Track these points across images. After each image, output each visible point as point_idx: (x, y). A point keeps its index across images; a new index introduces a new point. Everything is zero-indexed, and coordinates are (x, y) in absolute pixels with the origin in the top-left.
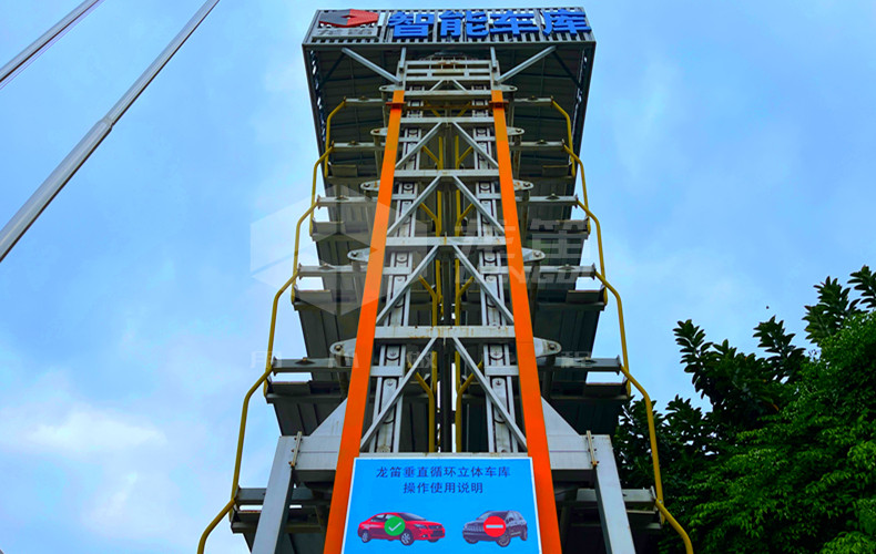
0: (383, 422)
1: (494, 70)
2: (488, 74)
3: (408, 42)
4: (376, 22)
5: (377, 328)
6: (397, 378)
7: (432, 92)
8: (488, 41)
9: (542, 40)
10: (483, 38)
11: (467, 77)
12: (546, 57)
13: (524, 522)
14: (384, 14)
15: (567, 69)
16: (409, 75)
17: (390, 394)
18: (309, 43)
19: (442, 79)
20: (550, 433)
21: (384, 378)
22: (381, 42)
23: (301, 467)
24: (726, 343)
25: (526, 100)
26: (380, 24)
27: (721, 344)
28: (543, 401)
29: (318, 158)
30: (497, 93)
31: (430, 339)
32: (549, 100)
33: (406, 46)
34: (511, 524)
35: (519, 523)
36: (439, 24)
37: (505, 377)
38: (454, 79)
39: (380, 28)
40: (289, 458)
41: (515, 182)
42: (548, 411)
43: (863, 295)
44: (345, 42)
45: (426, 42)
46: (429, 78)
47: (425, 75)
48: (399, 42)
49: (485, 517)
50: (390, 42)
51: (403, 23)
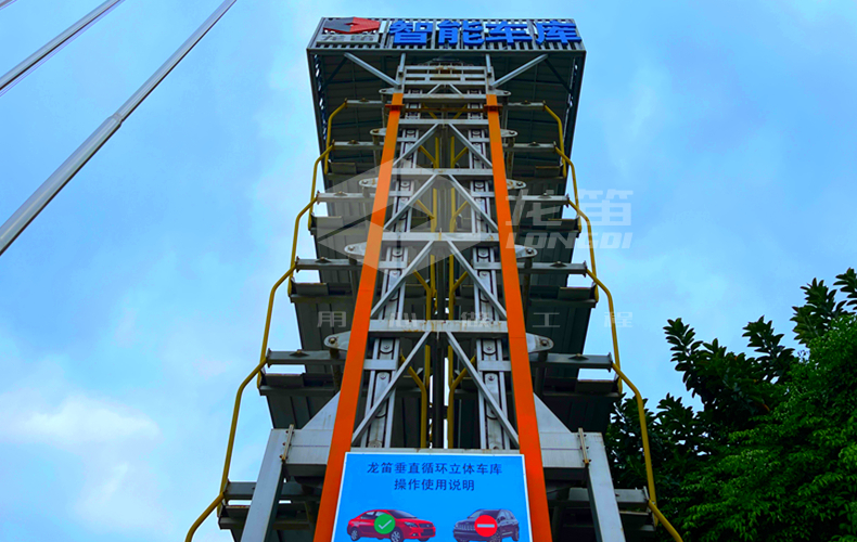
0: (375, 416)
1: (489, 75)
2: (483, 79)
3: (407, 48)
4: (377, 29)
5: (372, 321)
6: (390, 372)
7: (429, 95)
8: (483, 48)
9: (535, 48)
10: (479, 46)
11: (463, 82)
12: (539, 65)
13: (515, 521)
14: (384, 23)
15: (559, 77)
16: (407, 79)
17: (382, 388)
18: (314, 47)
19: (439, 83)
20: (542, 430)
21: (377, 372)
22: (381, 48)
23: (292, 461)
24: (716, 342)
25: (519, 104)
26: (381, 31)
27: (711, 343)
28: (535, 396)
29: (319, 156)
30: (491, 97)
31: (424, 333)
32: (541, 104)
33: (406, 52)
34: (503, 523)
35: (511, 522)
36: (437, 32)
37: (497, 373)
38: (450, 83)
39: (381, 35)
40: (280, 451)
41: (508, 181)
42: (541, 408)
43: (849, 297)
44: (348, 48)
45: (424, 48)
46: (427, 82)
47: (423, 79)
48: (399, 48)
49: (476, 516)
50: (390, 48)
51: (403, 31)
